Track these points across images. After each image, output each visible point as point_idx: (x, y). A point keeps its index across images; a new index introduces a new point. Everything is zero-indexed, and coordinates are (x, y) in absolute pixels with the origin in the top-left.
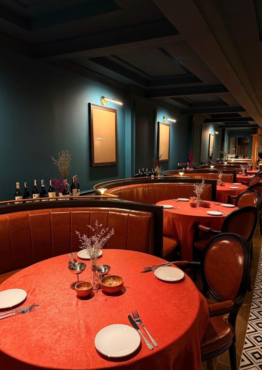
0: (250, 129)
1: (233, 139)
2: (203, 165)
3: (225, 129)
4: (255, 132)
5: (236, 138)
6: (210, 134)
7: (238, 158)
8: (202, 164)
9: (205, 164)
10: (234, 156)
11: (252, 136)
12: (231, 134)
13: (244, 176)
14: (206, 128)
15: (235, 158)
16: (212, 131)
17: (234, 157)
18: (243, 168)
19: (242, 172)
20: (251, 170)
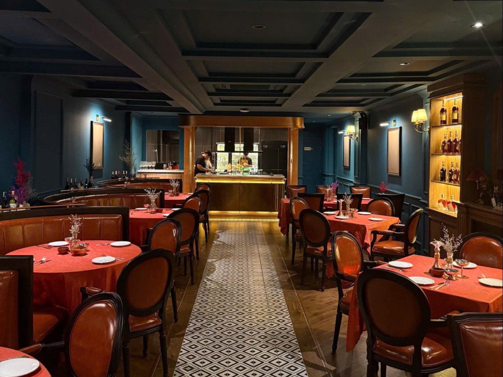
0: (177, 115)
1: (151, 134)
2: (72, 189)
3: (131, 113)
4: (186, 122)
5: (159, 132)
6: (92, 122)
7: (163, 169)
8: (67, 187)
9: (76, 187)
10: (153, 164)
11: (183, 129)
12: (145, 124)
13: (154, 213)
14: (81, 109)
15: (156, 168)
16: (98, 116)
17: (154, 166)
18: (152, 196)
19: (150, 204)
20: (177, 195)
